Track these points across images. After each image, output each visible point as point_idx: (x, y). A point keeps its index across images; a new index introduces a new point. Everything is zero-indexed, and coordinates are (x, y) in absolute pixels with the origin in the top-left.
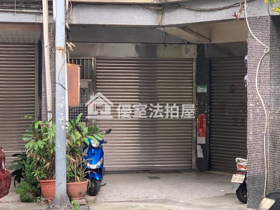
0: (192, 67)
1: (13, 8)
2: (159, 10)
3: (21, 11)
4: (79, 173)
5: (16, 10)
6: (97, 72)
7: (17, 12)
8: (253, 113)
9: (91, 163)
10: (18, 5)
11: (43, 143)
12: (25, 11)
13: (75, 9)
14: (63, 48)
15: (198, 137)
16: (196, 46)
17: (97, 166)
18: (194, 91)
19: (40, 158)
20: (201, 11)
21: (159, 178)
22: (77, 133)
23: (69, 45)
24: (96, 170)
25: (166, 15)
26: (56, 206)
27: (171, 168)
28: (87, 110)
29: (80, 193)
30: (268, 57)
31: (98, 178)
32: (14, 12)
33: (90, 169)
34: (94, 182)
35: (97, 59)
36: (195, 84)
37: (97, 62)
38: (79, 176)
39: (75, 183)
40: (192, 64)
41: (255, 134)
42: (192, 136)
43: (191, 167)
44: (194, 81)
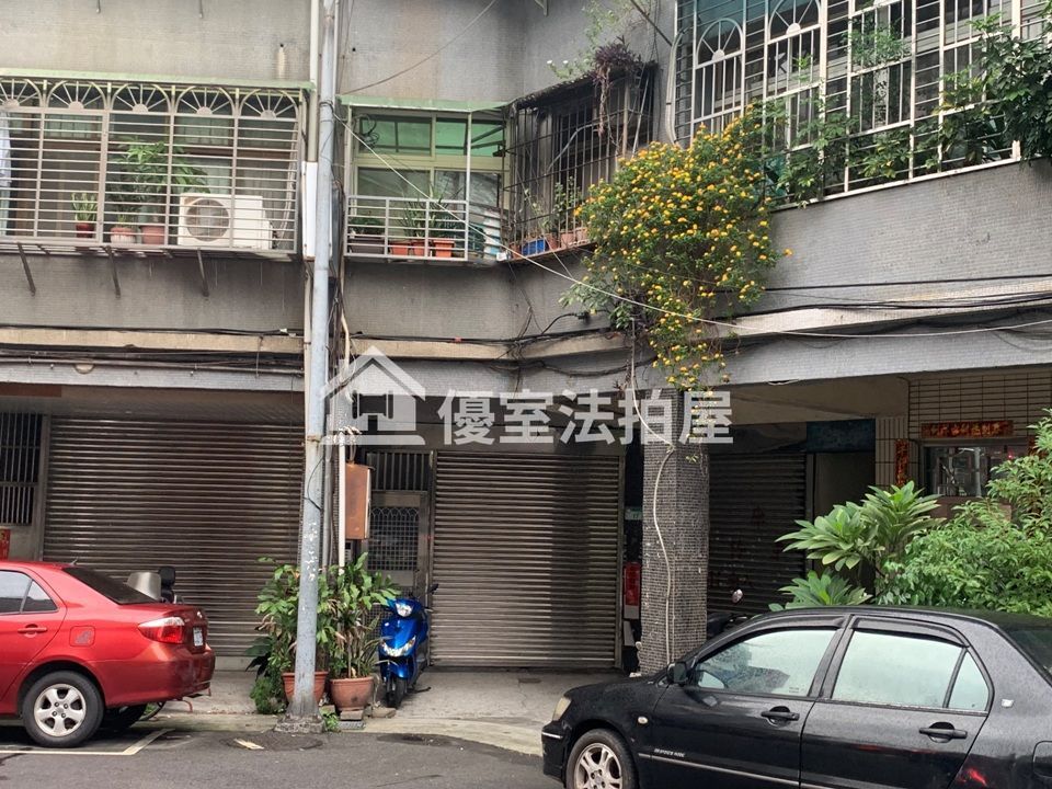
1: (254, 366)
2: (513, 372)
3: (268, 371)
4: (357, 663)
5: (257, 370)
6: (438, 478)
7: (261, 373)
8: (651, 559)
9: (391, 645)
10: (263, 361)
11: (286, 605)
12: (275, 370)
14: (318, 438)
15: (625, 607)
17: (404, 652)
18: (620, 516)
20: (576, 375)
21: (538, 681)
22: (353, 588)
24: (399, 659)
25: (525, 380)
26: (292, 717)
29: (355, 699)
30: (674, 460)
31: (401, 675)
32: (255, 373)
33: (389, 657)
35: (439, 455)
36: (622, 505)
37: (439, 460)
38: (356, 667)
39: (346, 679)
40: (618, 466)
41: (653, 598)
42: (615, 604)
43: (613, 662)
44: (621, 498)
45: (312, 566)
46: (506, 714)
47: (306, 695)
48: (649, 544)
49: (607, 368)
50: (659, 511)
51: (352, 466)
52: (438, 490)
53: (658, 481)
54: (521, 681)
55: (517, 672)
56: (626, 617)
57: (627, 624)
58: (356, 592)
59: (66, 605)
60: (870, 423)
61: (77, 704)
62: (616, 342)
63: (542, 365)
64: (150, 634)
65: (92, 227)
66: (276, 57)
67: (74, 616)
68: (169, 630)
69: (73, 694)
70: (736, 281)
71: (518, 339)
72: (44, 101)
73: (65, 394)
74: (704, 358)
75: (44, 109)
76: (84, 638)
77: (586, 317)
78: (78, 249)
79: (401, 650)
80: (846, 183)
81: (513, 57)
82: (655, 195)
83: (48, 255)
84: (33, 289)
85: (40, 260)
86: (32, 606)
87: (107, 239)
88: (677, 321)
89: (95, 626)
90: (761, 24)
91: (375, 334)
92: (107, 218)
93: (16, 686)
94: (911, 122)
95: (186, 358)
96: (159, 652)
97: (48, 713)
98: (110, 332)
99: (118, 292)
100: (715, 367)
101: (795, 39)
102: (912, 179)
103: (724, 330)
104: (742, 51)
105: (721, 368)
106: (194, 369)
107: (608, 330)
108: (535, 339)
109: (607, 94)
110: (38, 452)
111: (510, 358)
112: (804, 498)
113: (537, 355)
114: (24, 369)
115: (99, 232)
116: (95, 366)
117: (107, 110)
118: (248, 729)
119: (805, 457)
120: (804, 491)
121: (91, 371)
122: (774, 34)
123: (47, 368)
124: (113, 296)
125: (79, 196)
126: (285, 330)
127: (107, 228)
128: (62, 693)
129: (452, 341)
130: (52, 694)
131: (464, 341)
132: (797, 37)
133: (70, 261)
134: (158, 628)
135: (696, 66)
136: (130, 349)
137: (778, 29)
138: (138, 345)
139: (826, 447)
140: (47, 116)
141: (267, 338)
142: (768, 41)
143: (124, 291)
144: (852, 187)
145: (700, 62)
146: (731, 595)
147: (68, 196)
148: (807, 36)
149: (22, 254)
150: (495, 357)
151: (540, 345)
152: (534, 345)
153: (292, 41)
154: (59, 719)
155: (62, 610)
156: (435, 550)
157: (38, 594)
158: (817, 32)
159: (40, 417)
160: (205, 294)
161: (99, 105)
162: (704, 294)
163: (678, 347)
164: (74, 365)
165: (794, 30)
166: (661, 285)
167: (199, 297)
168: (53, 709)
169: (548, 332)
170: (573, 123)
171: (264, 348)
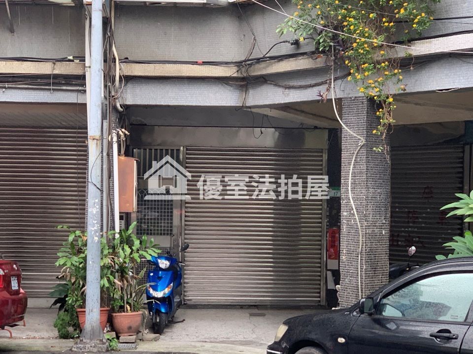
0: (322, 161)
1: (49, 84)
2: (241, 86)
3: (59, 88)
4: (130, 301)
5: (51, 87)
7: (53, 90)
8: (348, 224)
10: (56, 81)
11: (77, 260)
12: (64, 88)
13: (129, 85)
14: (98, 137)
15: (328, 260)
19: (77, 279)
20: (290, 88)
21: (263, 315)
22: (126, 248)
23: (120, 133)
25: (251, 92)
26: (84, 341)
29: (130, 328)
30: (364, 151)
31: (163, 310)
32: (49, 90)
35: (187, 150)
37: (187, 154)
38: (130, 305)
39: (123, 313)
40: (322, 156)
41: (349, 253)
42: (320, 259)
43: (319, 301)
45: (96, 231)
46: (240, 338)
47: (95, 325)
48: (345, 214)
49: (313, 82)
50: (353, 189)
51: (123, 158)
53: (352, 166)
54: (252, 315)
55: (248, 308)
56: (329, 268)
57: (329, 274)
58: (128, 250)
62: (320, 62)
63: (264, 80)
70: (410, 14)
71: (245, 61)
74: (387, 73)
77: (296, 43)
79: (162, 292)
88: (366, 46)
91: (138, 60)
100: (395, 79)
103: (402, 51)
105: (399, 80)
106: (5, 88)
107: (313, 53)
108: (258, 61)
111: (240, 75)
112: (462, 178)
113: (264, 72)
118: (53, 349)
119: (463, 148)
120: (462, 173)
126: (71, 58)
129: (196, 63)
131: (204, 63)
141: (58, 63)
146: (407, 251)
150: (228, 75)
151: (263, 65)
152: (257, 66)
156: (186, 221)
160: (12, 31)
162: (386, 24)
163: (367, 65)
166: (354, 17)
167: (8, 35)
169: (267, 55)
171: (56, 72)
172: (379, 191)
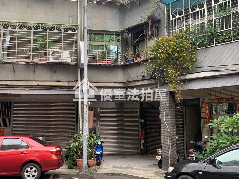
0: (138, 111)
1: (67, 89)
4: (92, 156)
5: (68, 90)
6: (100, 114)
7: (69, 90)
8: (164, 130)
9: (97, 152)
10: (69, 88)
11: (78, 144)
14: (87, 105)
15: (141, 140)
16: (139, 103)
17: (100, 153)
18: (139, 121)
19: (77, 150)
21: (125, 158)
22: (92, 139)
23: (89, 103)
24: (99, 154)
26: (83, 170)
27: (130, 153)
28: (96, 129)
29: (93, 165)
30: (168, 108)
31: (100, 158)
32: (67, 90)
33: (97, 154)
34: (99, 160)
35: (100, 109)
36: (139, 118)
37: (100, 110)
38: (92, 157)
39: (91, 160)
40: (138, 110)
41: (164, 139)
42: (139, 140)
43: (139, 152)
44: (139, 117)
45: (86, 135)
47: (86, 165)
48: (163, 127)
51: (89, 111)
52: (100, 116)
53: (164, 112)
56: (141, 142)
57: (141, 144)
59: (31, 146)
60: (199, 99)
61: (35, 171)
62: (153, 81)
63: (132, 87)
64: (52, 153)
65: (30, 57)
66: (70, 19)
67: (33, 149)
68: (57, 152)
69: (34, 169)
70: (188, 65)
71: (126, 82)
72: (17, 28)
73: (22, 97)
74: (179, 84)
75: (17, 29)
76: (36, 154)
77: (143, 76)
78: (26, 62)
79: (100, 152)
80: (214, 43)
81: (122, 20)
82: (166, 47)
83: (18, 64)
84: (14, 72)
85: (16, 65)
86: (22, 147)
87: (33, 60)
88: (173, 76)
89: (39, 152)
90: (189, 9)
91: (94, 81)
92: (33, 55)
93: (20, 168)
94: (232, 28)
95: (51, 87)
96: (54, 157)
97: (28, 174)
98: (33, 82)
99: (35, 72)
100: (181, 86)
101: (198, 12)
102: (232, 41)
103: (183, 78)
104: (184, 15)
106: (53, 90)
107: (150, 79)
108: (131, 82)
109: (150, 26)
110: (11, 110)
111: (124, 86)
113: (131, 85)
114: (12, 90)
115: (31, 58)
116: (29, 89)
117: (33, 30)
119: (183, 107)
120: (183, 114)
121: (28, 91)
122: (192, 11)
123: (18, 90)
124: (33, 73)
125: (25, 50)
126: (74, 81)
127: (33, 57)
128: (31, 168)
129: (111, 83)
130: (29, 169)
131: (114, 83)
132: (199, 11)
133: (23, 65)
134: (54, 151)
135: (171, 19)
136: (38, 85)
137: (193, 9)
138: (40, 84)
139: (188, 105)
140: (18, 31)
141: (69, 82)
142: (190, 12)
143: (36, 72)
144: (216, 44)
145: (172, 18)
147: (23, 50)
148: (201, 11)
149: (13, 64)
150: (121, 86)
151: (132, 83)
152: (130, 83)
153: (73, 16)
154: (31, 175)
155: (30, 148)
156: (100, 129)
157: (24, 144)
158: (204, 10)
159: (11, 102)
160: (55, 73)
161: (31, 29)
162: (179, 69)
163: (173, 82)
164: (25, 89)
165: (198, 10)
166: (169, 67)
167: (54, 73)
168: (29, 173)
169: (134, 80)
170: (140, 33)
171: (69, 85)
172: (173, 120)
